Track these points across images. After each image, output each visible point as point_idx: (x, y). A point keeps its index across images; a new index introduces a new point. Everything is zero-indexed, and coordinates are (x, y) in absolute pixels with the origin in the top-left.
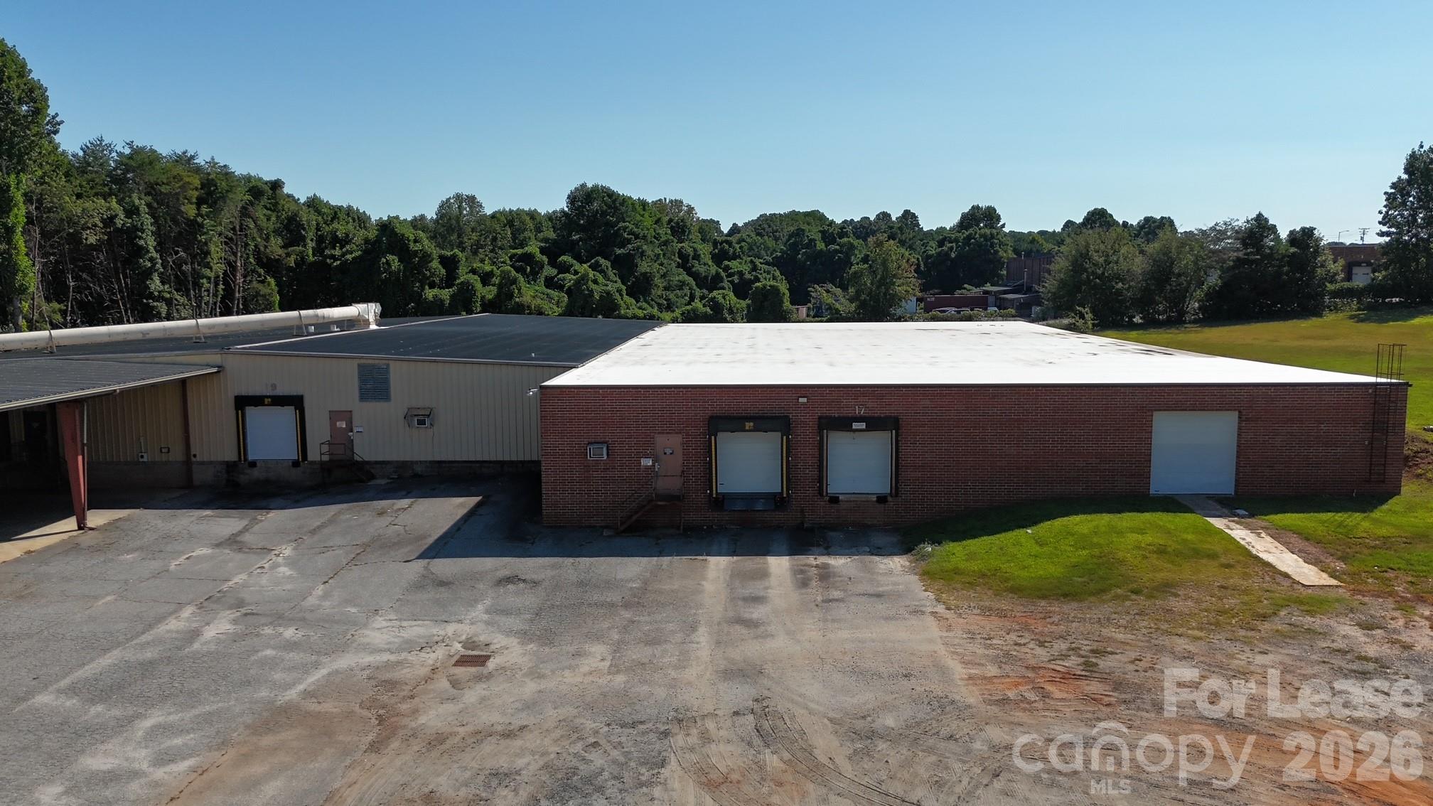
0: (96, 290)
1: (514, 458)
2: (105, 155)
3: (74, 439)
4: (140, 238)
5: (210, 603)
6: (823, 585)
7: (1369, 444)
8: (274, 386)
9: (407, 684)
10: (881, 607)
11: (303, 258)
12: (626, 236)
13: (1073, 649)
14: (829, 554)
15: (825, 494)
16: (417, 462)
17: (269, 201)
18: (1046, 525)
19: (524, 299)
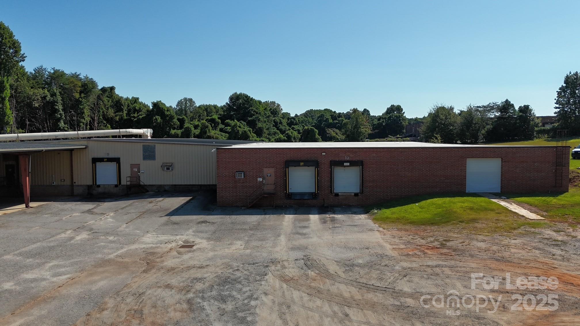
0: (37, 126)
1: (206, 184)
2: (43, 72)
3: (25, 170)
4: (56, 105)
5: (78, 229)
6: (332, 223)
7: (555, 171)
8: (108, 154)
9: (159, 253)
10: (356, 229)
11: (122, 117)
12: (252, 113)
13: (436, 240)
14: (334, 214)
15: (333, 192)
16: (166, 185)
17: (109, 94)
18: (424, 202)
19: (211, 134)
